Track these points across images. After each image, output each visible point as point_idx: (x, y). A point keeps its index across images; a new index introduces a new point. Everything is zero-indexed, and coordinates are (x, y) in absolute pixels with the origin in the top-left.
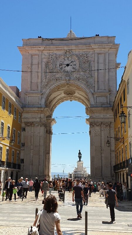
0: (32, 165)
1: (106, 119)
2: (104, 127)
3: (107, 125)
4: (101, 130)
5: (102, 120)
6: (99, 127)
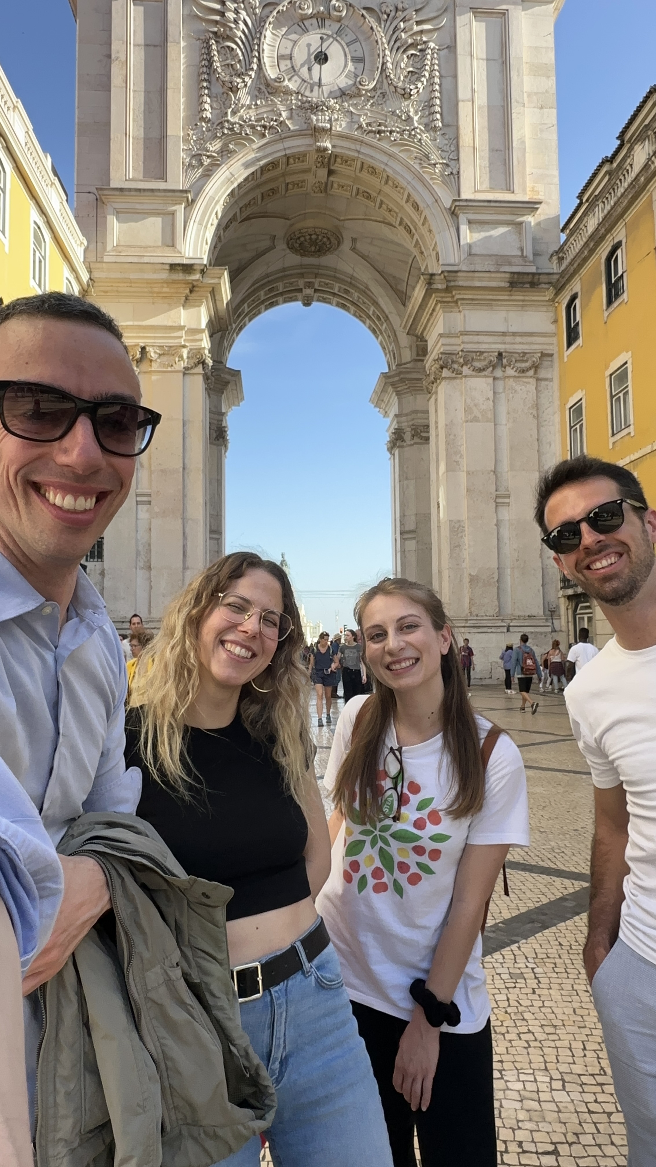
0: (149, 568)
1: (518, 339)
2: (511, 380)
3: (524, 365)
4: (494, 393)
5: (501, 343)
6: (486, 376)
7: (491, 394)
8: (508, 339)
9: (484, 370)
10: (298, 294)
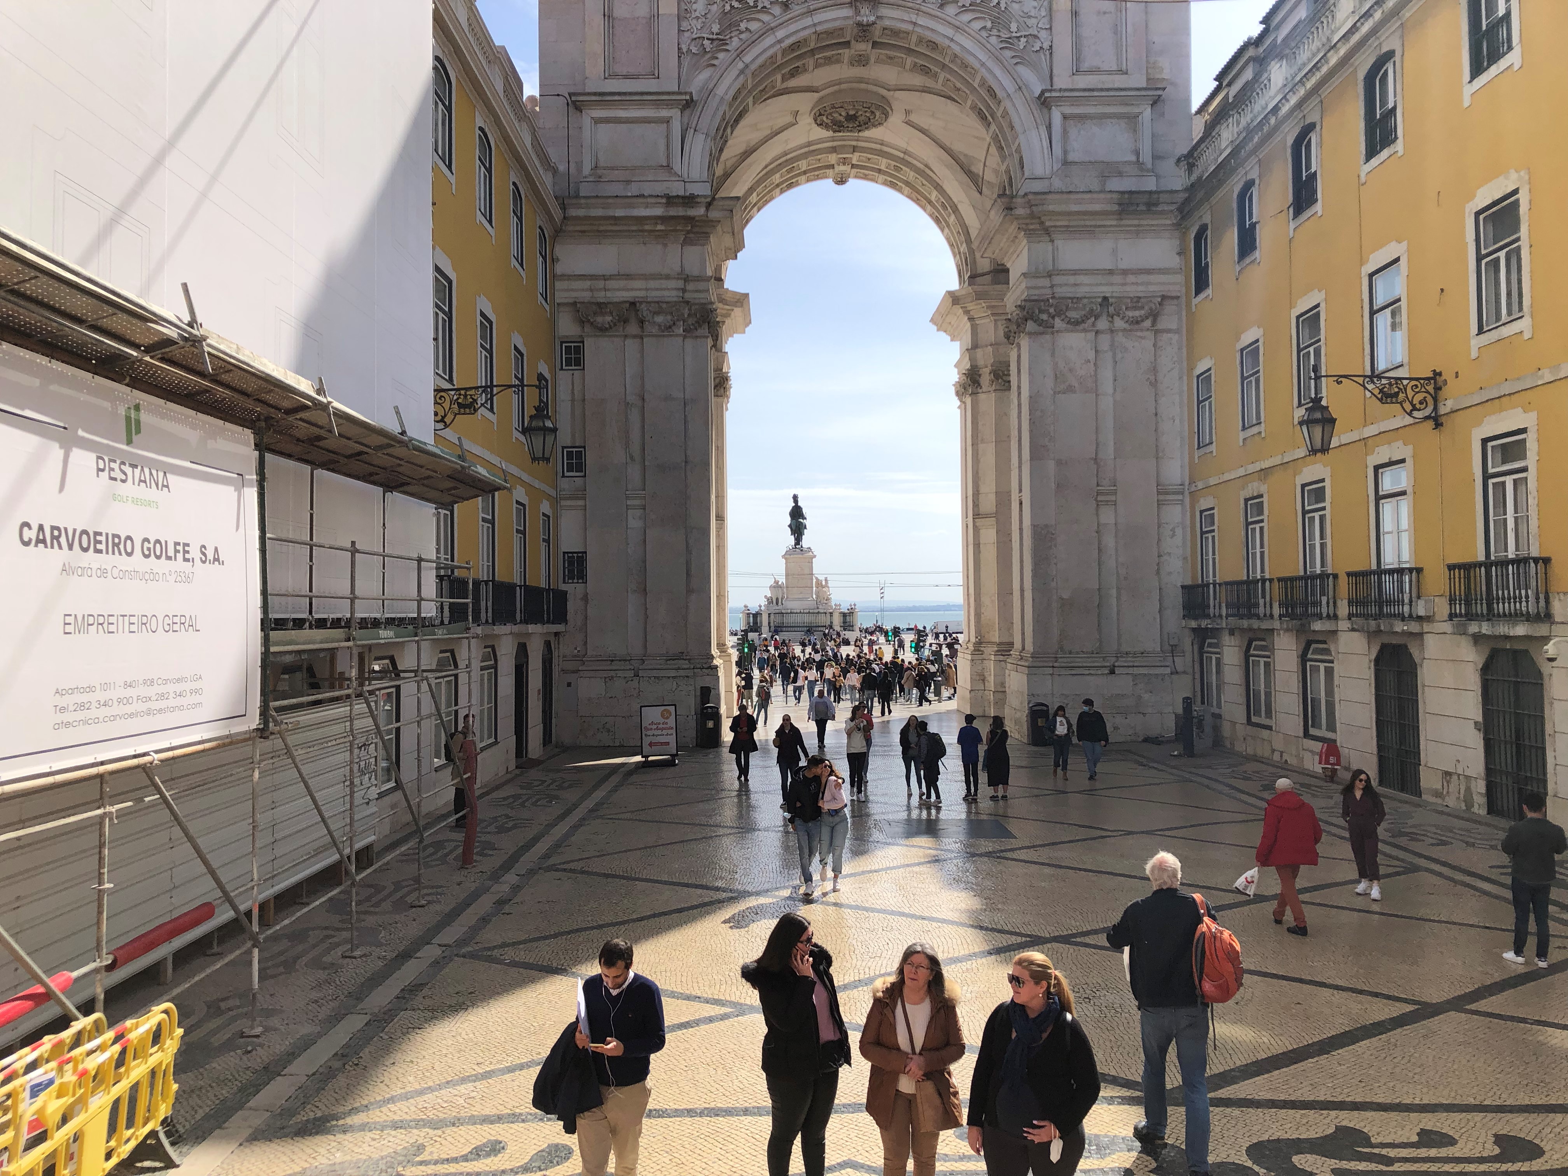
0: (644, 591)
1: (1131, 278)
2: (1120, 334)
3: (1137, 313)
4: (1096, 351)
5: (1107, 284)
6: (1085, 331)
7: (1091, 355)
8: (1117, 279)
9: (1083, 321)
10: (827, 172)
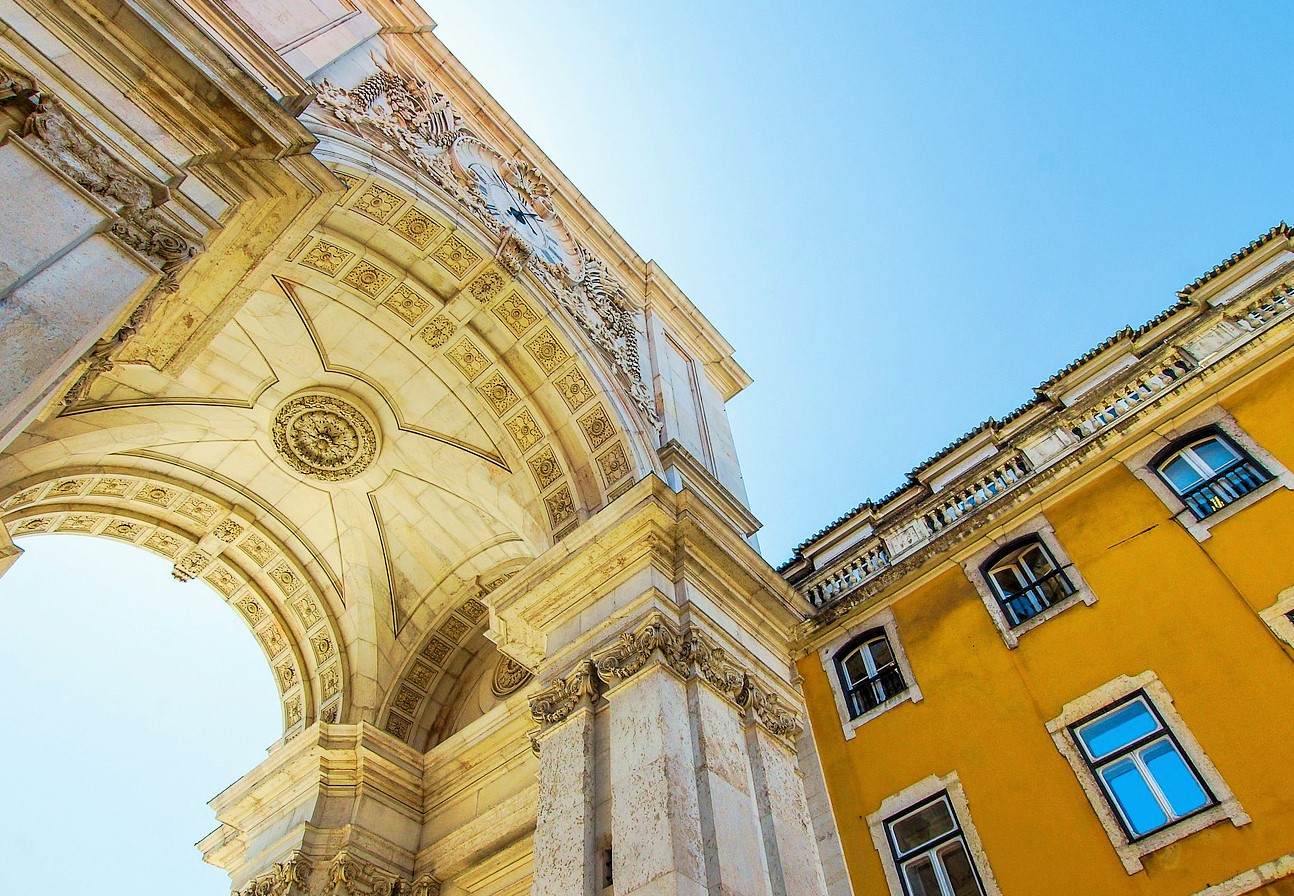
1: (761, 674)
2: (762, 734)
3: (774, 721)
5: (741, 663)
6: (728, 702)
8: (749, 665)
9: (725, 689)
10: (187, 541)
